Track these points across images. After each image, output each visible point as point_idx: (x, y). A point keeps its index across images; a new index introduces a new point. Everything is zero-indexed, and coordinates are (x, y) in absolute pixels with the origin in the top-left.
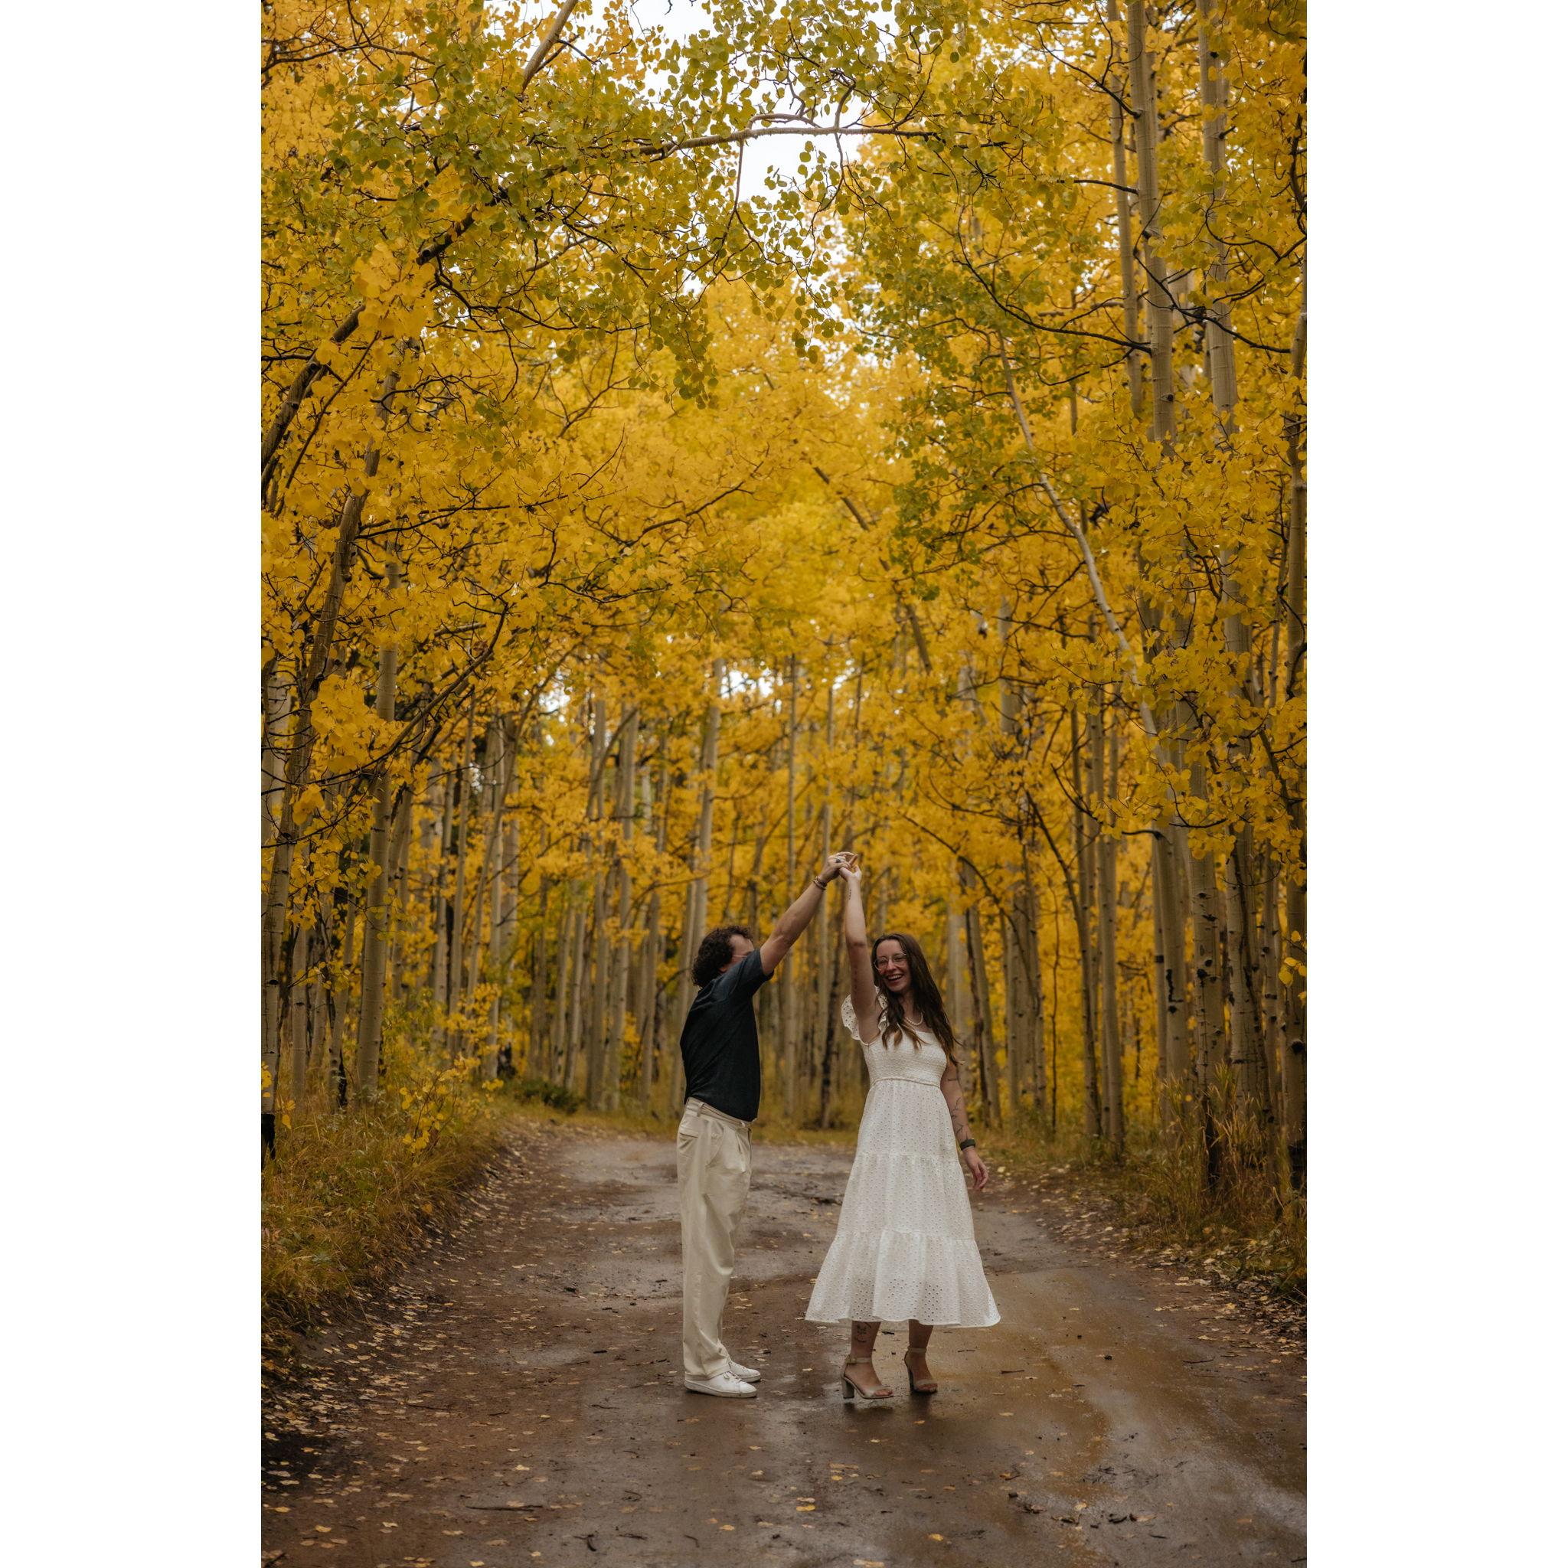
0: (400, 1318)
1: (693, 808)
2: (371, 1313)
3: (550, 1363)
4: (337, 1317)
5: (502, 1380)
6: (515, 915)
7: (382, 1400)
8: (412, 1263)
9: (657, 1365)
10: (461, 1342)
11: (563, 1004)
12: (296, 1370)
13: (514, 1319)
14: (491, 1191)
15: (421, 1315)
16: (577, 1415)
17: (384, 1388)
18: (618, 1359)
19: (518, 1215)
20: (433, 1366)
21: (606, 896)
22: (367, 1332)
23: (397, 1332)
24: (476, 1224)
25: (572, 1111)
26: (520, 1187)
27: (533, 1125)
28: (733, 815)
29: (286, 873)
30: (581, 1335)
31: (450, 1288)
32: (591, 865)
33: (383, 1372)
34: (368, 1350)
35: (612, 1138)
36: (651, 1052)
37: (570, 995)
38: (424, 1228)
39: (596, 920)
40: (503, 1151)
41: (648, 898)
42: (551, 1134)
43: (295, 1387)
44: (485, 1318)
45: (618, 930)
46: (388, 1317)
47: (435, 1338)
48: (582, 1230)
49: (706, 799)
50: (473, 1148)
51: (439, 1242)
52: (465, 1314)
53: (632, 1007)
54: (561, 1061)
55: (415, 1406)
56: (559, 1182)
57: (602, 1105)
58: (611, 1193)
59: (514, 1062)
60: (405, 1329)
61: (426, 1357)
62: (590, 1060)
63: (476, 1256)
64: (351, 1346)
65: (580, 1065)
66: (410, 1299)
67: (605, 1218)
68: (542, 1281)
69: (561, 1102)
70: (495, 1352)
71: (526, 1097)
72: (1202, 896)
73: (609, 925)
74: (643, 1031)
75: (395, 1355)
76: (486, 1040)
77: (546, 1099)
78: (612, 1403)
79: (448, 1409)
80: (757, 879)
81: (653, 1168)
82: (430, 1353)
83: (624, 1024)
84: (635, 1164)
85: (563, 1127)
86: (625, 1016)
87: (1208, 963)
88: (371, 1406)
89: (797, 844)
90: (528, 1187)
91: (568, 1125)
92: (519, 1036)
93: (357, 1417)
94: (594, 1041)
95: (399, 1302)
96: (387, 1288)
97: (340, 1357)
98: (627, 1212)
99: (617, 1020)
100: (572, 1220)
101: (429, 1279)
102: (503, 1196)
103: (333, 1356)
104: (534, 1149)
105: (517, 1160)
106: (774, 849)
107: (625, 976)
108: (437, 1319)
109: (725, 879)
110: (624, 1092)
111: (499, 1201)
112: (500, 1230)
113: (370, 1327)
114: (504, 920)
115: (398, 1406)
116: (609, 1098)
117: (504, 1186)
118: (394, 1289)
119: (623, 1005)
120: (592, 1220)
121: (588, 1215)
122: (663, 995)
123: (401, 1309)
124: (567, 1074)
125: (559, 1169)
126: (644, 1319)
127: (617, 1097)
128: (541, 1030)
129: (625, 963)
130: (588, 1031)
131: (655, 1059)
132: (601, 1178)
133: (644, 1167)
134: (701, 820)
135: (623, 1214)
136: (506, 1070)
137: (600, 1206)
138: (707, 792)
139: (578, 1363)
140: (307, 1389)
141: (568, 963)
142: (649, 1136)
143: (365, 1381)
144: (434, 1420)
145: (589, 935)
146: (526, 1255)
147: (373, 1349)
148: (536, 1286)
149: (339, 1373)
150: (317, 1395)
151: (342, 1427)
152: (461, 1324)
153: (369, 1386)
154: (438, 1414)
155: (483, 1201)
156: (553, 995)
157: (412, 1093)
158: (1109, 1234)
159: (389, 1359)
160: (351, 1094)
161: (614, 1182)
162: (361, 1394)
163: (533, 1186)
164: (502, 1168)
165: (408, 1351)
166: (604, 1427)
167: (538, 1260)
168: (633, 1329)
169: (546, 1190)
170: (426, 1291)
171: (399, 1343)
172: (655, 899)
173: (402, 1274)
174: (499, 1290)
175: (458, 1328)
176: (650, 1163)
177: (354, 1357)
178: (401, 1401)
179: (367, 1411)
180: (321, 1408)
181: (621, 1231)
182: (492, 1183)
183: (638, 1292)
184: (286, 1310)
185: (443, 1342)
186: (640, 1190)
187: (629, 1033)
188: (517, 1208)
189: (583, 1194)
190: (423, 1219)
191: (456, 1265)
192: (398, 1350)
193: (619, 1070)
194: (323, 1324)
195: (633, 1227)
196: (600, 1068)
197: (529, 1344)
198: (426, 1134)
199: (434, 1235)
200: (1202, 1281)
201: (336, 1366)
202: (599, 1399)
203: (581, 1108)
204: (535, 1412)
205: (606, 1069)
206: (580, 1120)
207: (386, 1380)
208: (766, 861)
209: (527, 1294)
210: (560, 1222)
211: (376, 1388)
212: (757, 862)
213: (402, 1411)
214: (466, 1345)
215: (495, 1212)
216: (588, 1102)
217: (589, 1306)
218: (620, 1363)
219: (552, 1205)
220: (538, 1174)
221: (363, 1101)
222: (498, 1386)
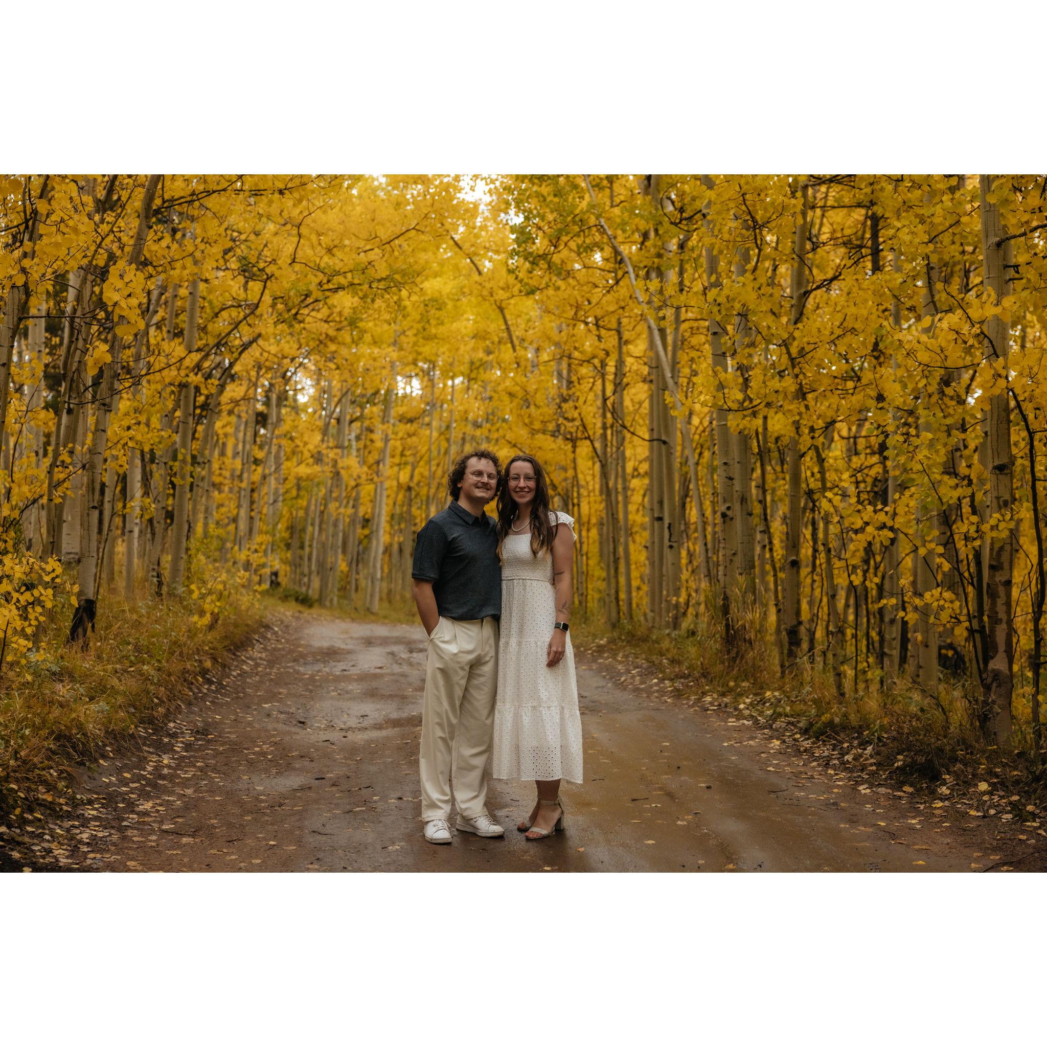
0: (169, 749)
1: (379, 444)
2: (149, 746)
3: (282, 789)
4: (118, 751)
5: (241, 803)
6: (281, 498)
7: (139, 826)
8: (190, 704)
9: (364, 791)
10: (215, 770)
11: (307, 549)
12: (72, 801)
13: (257, 749)
14: (256, 652)
15: (188, 747)
16: (299, 842)
17: (146, 814)
18: (333, 785)
19: (271, 668)
20: (189, 792)
21: (331, 492)
22: (143, 761)
23: (166, 762)
24: (243, 674)
25: (311, 606)
26: (275, 649)
27: (288, 613)
28: (400, 449)
29: (104, 431)
30: (306, 763)
31: (215, 723)
32: (323, 472)
33: (147, 796)
34: (138, 778)
35: (333, 621)
36: (354, 576)
37: (310, 546)
38: (203, 677)
39: (326, 506)
40: (267, 627)
41: (354, 494)
42: (298, 618)
43: (69, 816)
44: (236, 748)
45: (337, 509)
46: (162, 748)
47: (195, 766)
48: (312, 677)
49: (386, 440)
50: (247, 625)
51: (213, 687)
52: (222, 745)
53: (344, 552)
54: (306, 580)
55: (166, 831)
56: (299, 646)
57: (328, 603)
58: (331, 654)
59: (280, 579)
60: (173, 758)
61: (185, 783)
62: (322, 580)
63: (238, 698)
64: (126, 775)
65: (316, 583)
66: (182, 733)
67: (327, 669)
68: (282, 716)
69: (305, 601)
70: (239, 778)
71: (285, 598)
72: (725, 464)
73: (332, 506)
74: (350, 565)
75: (161, 782)
76: (264, 566)
77: (297, 600)
78: (328, 830)
79: (193, 836)
80: (412, 485)
81: (357, 639)
82: (188, 779)
83: (340, 561)
84: (346, 636)
85: (305, 614)
86: (340, 556)
87: (729, 508)
88: (129, 833)
89: (433, 468)
90: (280, 650)
91: (307, 613)
92: (283, 567)
93: (114, 844)
94: (324, 569)
95: (174, 736)
96: (166, 725)
97: (115, 785)
98: (341, 666)
99: (336, 558)
100: (307, 671)
101: (200, 716)
102: (264, 655)
103: (108, 785)
104: (287, 627)
105: (275, 633)
106: (422, 469)
107: (341, 535)
108: (199, 750)
109: (395, 483)
110: (340, 597)
111: (261, 659)
112: (257, 678)
113: (145, 758)
114: (275, 501)
115: (152, 831)
116: (331, 601)
117: (265, 649)
118: (172, 725)
119: (340, 550)
120: (319, 671)
121: (316, 668)
122: (361, 548)
123: (173, 741)
124: (309, 587)
125: (301, 638)
126: (352, 751)
127: (335, 599)
128: (295, 564)
129: (341, 527)
130: (321, 565)
131: (357, 580)
132: (325, 644)
133: (351, 638)
134: (383, 451)
135: (337, 668)
136: (275, 584)
137: (324, 662)
138: (387, 436)
139: (302, 789)
140: (78, 817)
141: (310, 528)
142: (353, 620)
143: (131, 806)
144: (179, 846)
145: (322, 512)
146: (272, 697)
147: (144, 777)
148: (277, 720)
149: (110, 800)
150: (85, 823)
151: (98, 856)
152: (217, 754)
153: (133, 812)
154: (185, 840)
155: (251, 658)
156: (302, 547)
157: (199, 589)
158: (656, 684)
159: (155, 786)
160: (165, 589)
161: (333, 646)
162: (124, 820)
163: (283, 649)
164: (265, 638)
165: (171, 778)
166: (321, 855)
167: (280, 701)
168: (345, 758)
169: (291, 652)
170: (196, 725)
171: (166, 771)
172: (358, 493)
173: (180, 713)
174: (250, 724)
175: (214, 757)
176: (355, 635)
177: (126, 785)
178: (156, 826)
179: (124, 838)
180: (85, 836)
181: (337, 679)
182: (258, 647)
183: (349, 724)
184: (74, 748)
185: (201, 769)
186: (349, 652)
187: (343, 566)
188: (271, 663)
189: (314, 654)
190: (204, 672)
191: (222, 705)
192: (163, 777)
193: (337, 585)
194: (104, 757)
195: (344, 677)
196: (327, 583)
197: (266, 771)
198: (208, 615)
199: (210, 682)
200: (746, 722)
201: (109, 794)
202: (317, 826)
203: (316, 605)
204: (264, 839)
205: (330, 585)
206: (315, 611)
207: (147, 806)
208: (416, 478)
209: (270, 727)
210: (298, 672)
211: (138, 813)
212: (412, 477)
213: (154, 838)
214: (218, 772)
215: (257, 665)
216: (320, 601)
217: (313, 738)
218: (334, 788)
219: (294, 661)
220: (287, 641)
221: (171, 594)
222: (237, 811)
